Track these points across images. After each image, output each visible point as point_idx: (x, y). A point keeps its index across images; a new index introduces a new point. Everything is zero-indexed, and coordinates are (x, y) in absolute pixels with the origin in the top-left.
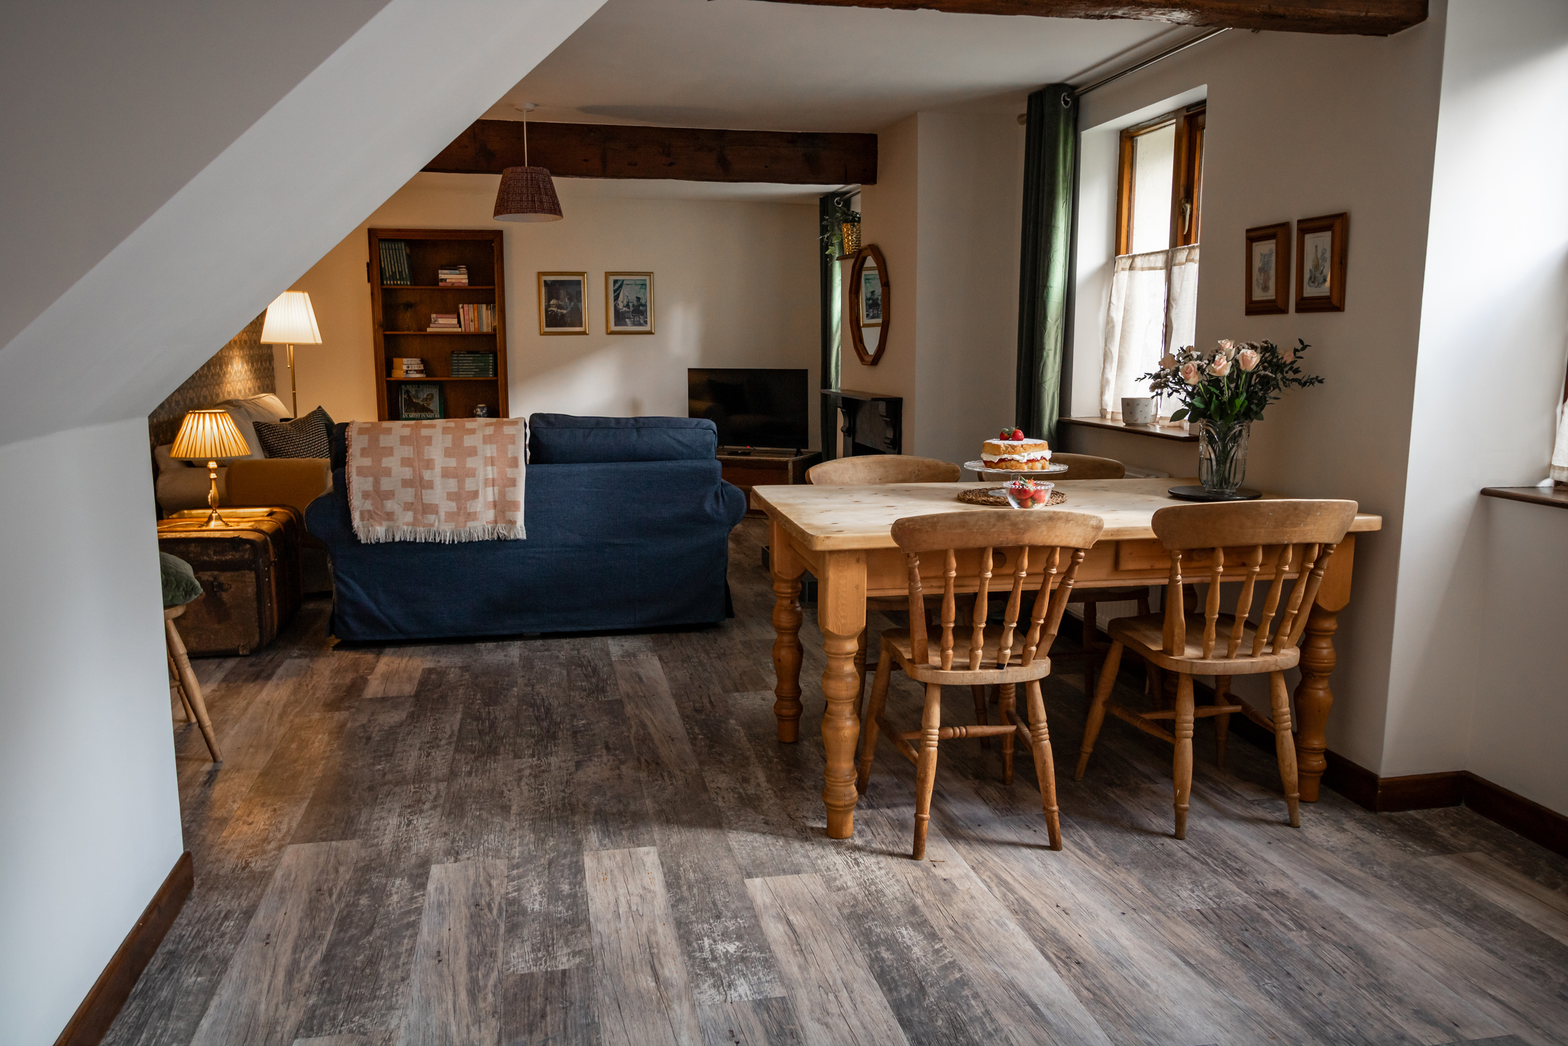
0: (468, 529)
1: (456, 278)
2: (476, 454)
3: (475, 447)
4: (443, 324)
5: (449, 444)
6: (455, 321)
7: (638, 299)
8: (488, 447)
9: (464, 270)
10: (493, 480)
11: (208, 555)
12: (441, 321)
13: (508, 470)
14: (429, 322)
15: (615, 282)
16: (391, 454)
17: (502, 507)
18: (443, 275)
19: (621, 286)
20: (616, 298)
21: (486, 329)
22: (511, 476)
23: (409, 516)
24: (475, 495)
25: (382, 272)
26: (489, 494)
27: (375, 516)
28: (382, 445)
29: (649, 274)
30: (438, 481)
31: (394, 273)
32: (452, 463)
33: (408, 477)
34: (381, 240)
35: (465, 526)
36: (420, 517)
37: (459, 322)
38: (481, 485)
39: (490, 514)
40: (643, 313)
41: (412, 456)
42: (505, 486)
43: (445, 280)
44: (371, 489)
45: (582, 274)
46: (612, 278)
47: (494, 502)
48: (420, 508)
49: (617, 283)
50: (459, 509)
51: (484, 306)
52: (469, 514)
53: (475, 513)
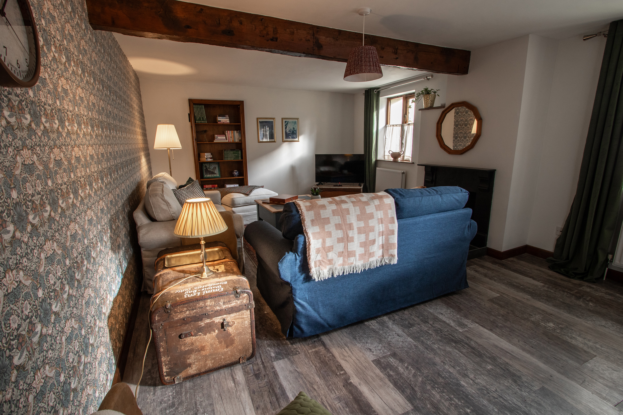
0: (369, 262)
1: (224, 120)
2: (373, 218)
3: (372, 213)
4: (220, 139)
5: (358, 213)
6: (225, 138)
7: (294, 128)
8: (379, 212)
9: (228, 117)
10: (383, 232)
11: (220, 306)
12: (219, 138)
13: (390, 225)
14: (214, 138)
15: (285, 122)
16: (329, 223)
17: (386, 247)
18: (219, 119)
19: (287, 123)
20: (286, 128)
21: (237, 140)
22: (392, 229)
23: (341, 260)
24: (374, 242)
25: (195, 117)
26: (380, 241)
27: (323, 263)
28: (323, 217)
29: (297, 119)
30: (356, 236)
31: (200, 118)
32: (362, 224)
33: (341, 237)
34: (194, 104)
35: (368, 261)
36: (346, 260)
37: (226, 138)
38: (377, 235)
39: (380, 252)
40: (296, 134)
41: (341, 223)
42: (388, 235)
43: (220, 121)
44: (321, 246)
45: (274, 119)
46: (284, 121)
47: (383, 244)
48: (346, 254)
49: (286, 122)
50: (365, 251)
51: (236, 131)
52: (370, 254)
53: (373, 252)
